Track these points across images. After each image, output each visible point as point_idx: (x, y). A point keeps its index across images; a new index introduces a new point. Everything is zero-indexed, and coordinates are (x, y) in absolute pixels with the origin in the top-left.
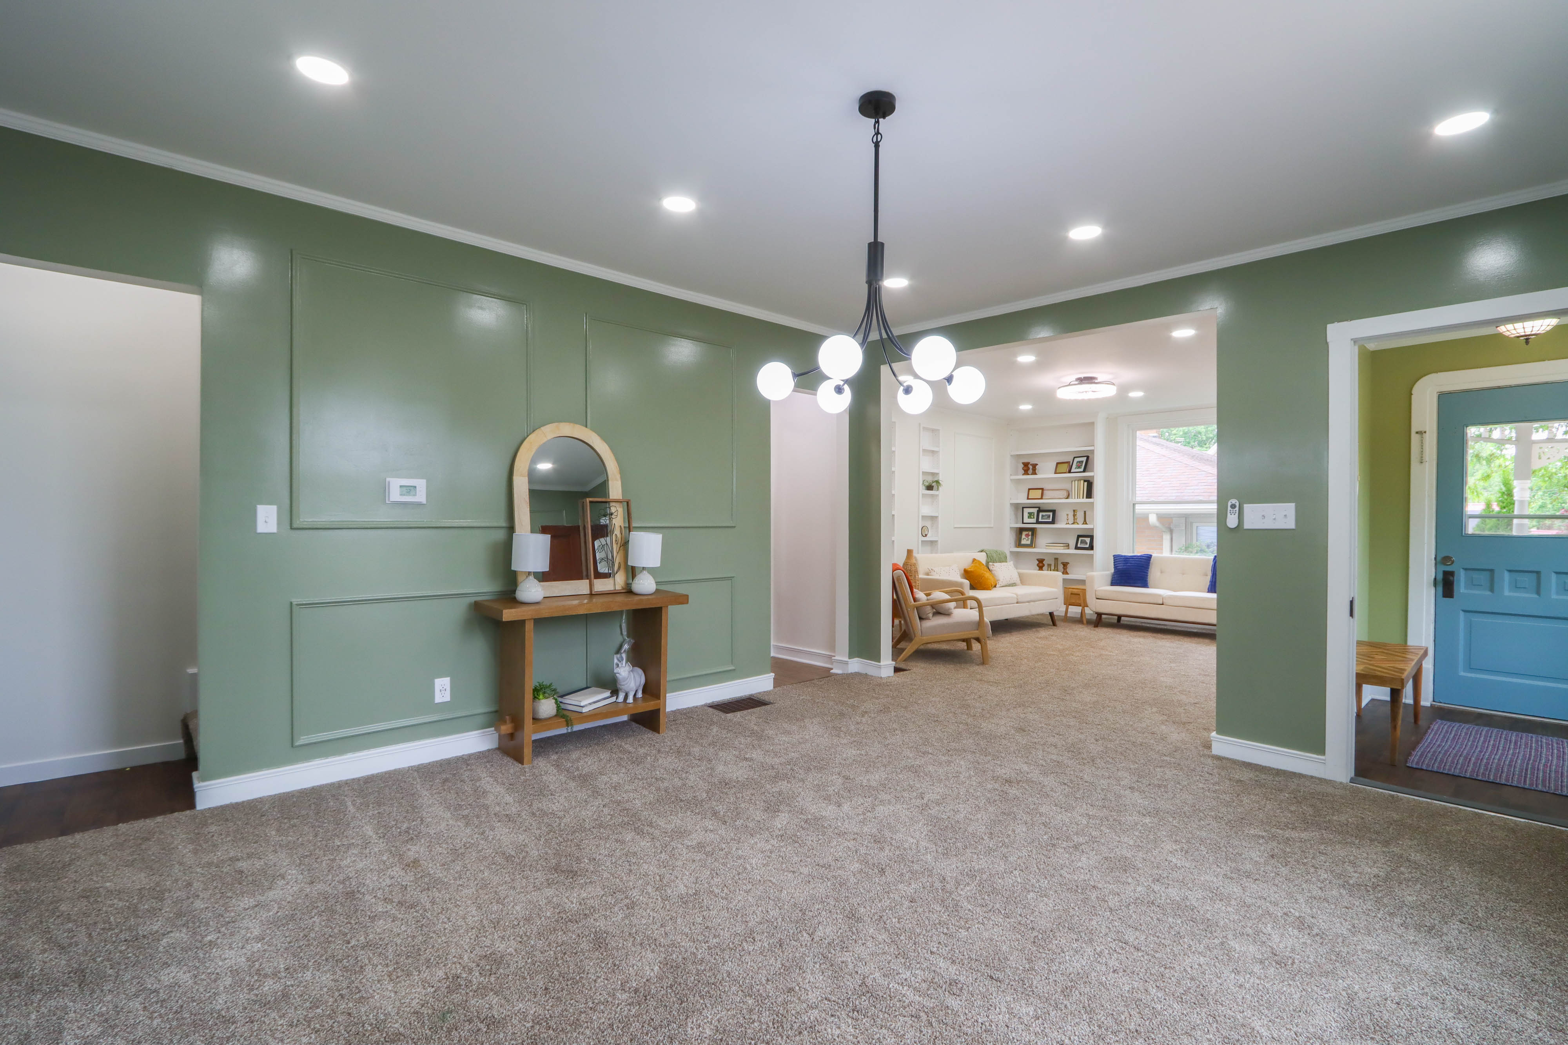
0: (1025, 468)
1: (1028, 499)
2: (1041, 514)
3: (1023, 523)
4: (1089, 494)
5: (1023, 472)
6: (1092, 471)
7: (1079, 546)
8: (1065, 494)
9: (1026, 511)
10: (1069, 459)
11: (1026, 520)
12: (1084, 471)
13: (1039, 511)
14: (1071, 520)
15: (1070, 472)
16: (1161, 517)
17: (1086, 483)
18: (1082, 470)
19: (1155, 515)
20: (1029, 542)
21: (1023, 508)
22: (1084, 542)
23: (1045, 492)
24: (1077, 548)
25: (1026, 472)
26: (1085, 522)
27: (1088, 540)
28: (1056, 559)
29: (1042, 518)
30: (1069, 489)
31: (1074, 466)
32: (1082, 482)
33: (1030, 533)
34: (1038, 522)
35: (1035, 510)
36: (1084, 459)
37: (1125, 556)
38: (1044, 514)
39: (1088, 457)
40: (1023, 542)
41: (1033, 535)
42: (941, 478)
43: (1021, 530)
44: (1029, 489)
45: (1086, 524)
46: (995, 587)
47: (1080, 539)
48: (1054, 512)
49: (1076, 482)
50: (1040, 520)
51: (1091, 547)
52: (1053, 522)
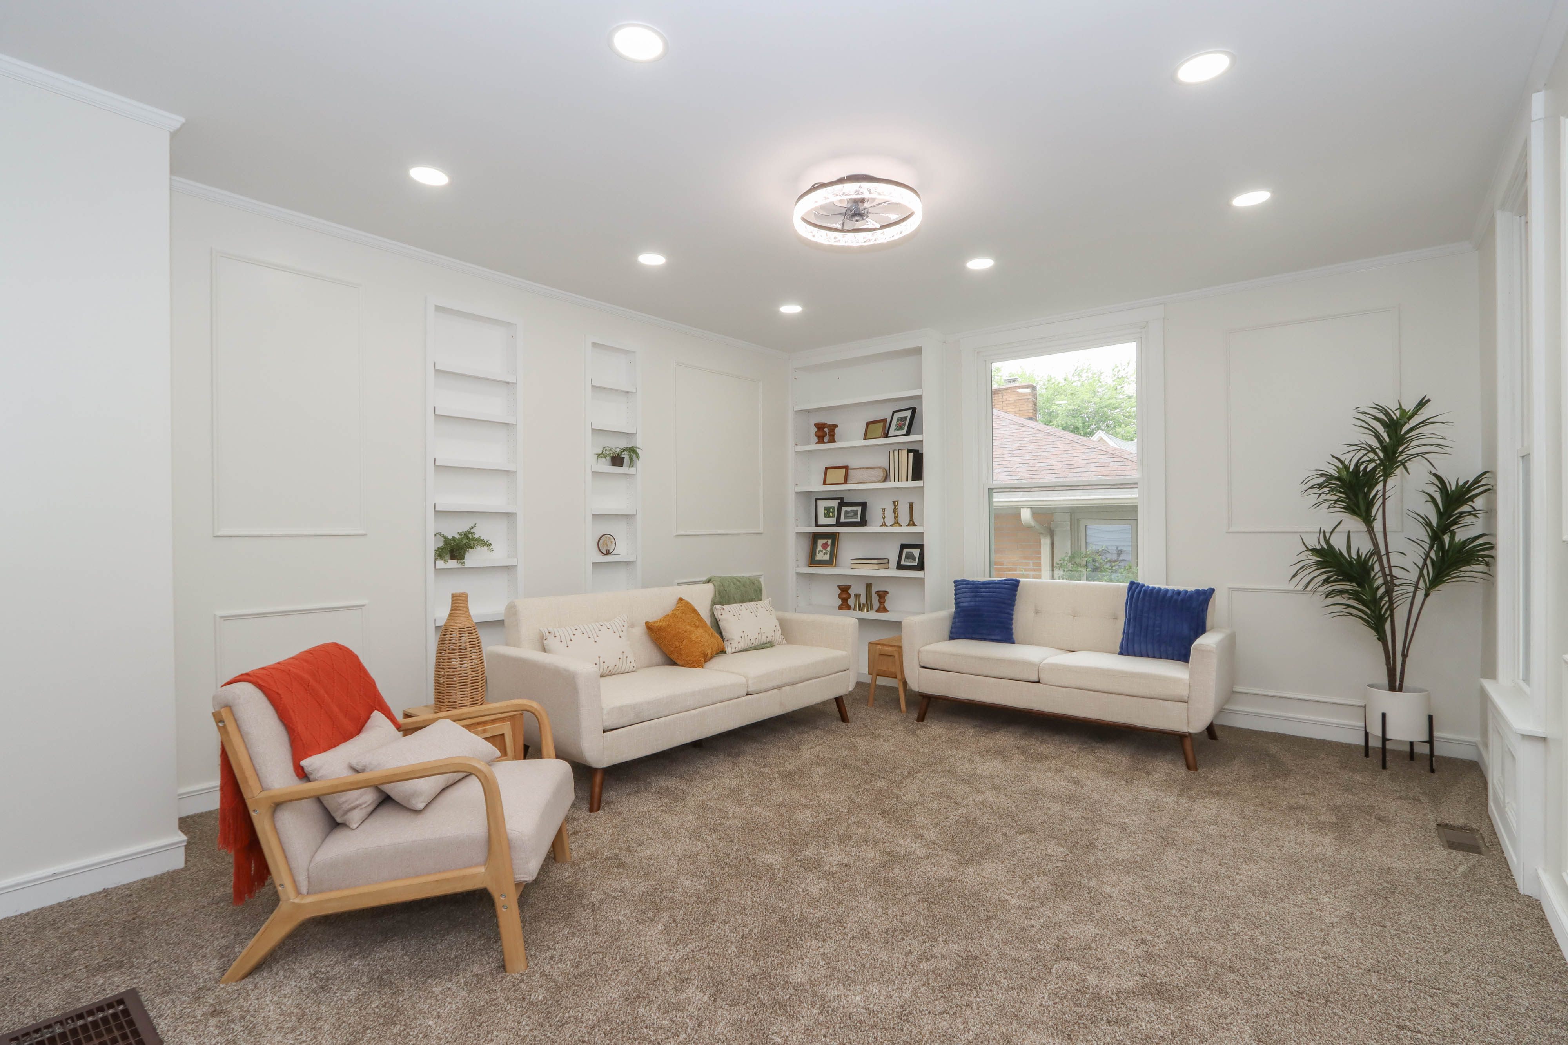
0: (820, 433)
1: (825, 484)
2: (844, 509)
3: (817, 525)
4: (917, 474)
5: (816, 440)
6: (921, 432)
7: (903, 563)
8: (881, 475)
9: (822, 505)
10: (885, 413)
11: (822, 520)
12: (908, 433)
13: (842, 504)
14: (890, 520)
15: (886, 435)
16: (1039, 513)
17: (911, 455)
18: (904, 432)
19: (1029, 510)
20: (827, 557)
21: (816, 500)
22: (910, 556)
23: (851, 472)
24: (900, 567)
25: (821, 439)
26: (912, 523)
27: (916, 552)
28: (869, 586)
29: (846, 517)
30: (886, 466)
31: (893, 427)
32: (905, 452)
33: (829, 542)
34: (839, 523)
35: (834, 504)
36: (908, 414)
37: (973, 583)
38: (849, 509)
39: (914, 410)
40: (819, 557)
41: (833, 544)
42: (639, 443)
43: (816, 537)
44: (827, 469)
45: (914, 525)
46: (722, 652)
47: (905, 551)
48: (863, 505)
49: (896, 453)
50: (842, 519)
51: (921, 567)
52: (863, 523)
